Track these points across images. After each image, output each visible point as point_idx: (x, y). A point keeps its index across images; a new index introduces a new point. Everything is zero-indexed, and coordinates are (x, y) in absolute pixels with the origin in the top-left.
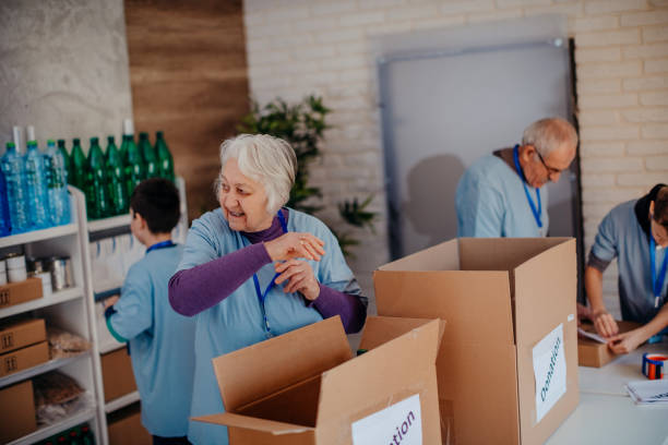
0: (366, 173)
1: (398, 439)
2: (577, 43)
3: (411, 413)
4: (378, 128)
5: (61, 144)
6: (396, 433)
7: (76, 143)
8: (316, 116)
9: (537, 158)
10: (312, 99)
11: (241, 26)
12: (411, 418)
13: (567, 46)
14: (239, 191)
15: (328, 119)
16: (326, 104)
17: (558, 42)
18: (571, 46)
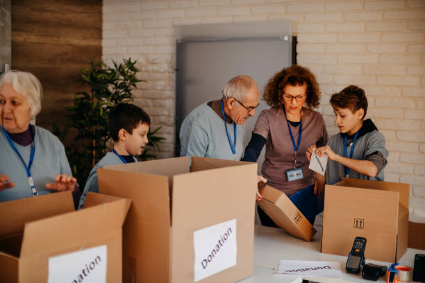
0: (166, 113)
1: (86, 272)
2: (298, 40)
3: (99, 257)
6: (85, 268)
10: (130, 62)
11: (100, 13)
12: (98, 260)
13: (291, 41)
14: (14, 103)
15: (138, 76)
17: (286, 38)
18: (295, 41)
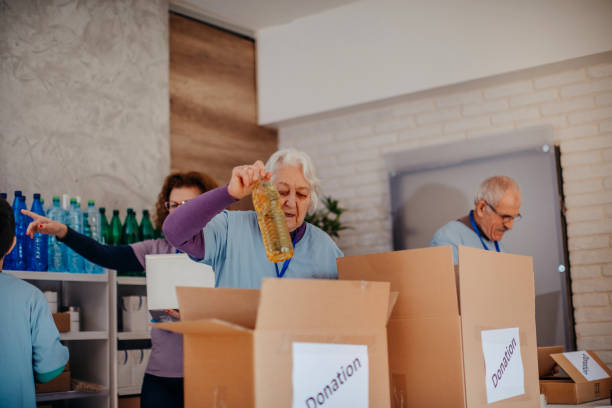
1: (342, 376)
2: (563, 150)
3: (357, 360)
4: (388, 224)
5: (102, 211)
6: (341, 372)
7: (116, 213)
8: (332, 216)
9: (489, 210)
10: (329, 200)
13: (553, 151)
14: (299, 195)
15: (343, 219)
16: (340, 206)
17: (546, 149)
18: (558, 151)
